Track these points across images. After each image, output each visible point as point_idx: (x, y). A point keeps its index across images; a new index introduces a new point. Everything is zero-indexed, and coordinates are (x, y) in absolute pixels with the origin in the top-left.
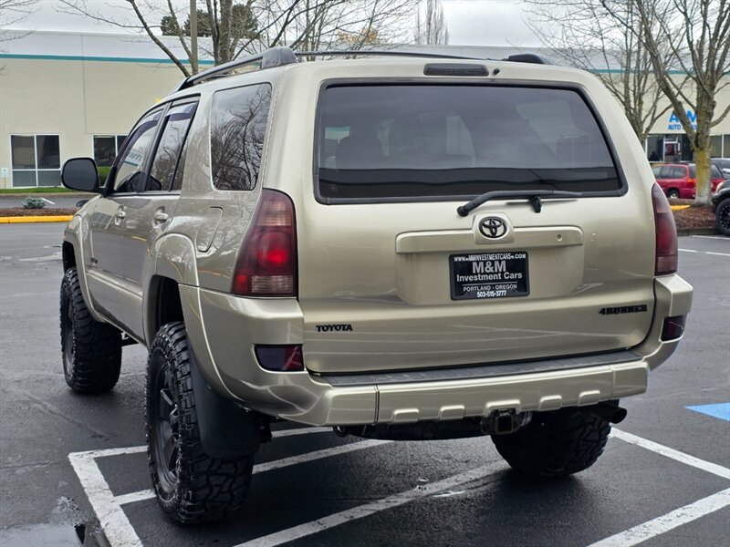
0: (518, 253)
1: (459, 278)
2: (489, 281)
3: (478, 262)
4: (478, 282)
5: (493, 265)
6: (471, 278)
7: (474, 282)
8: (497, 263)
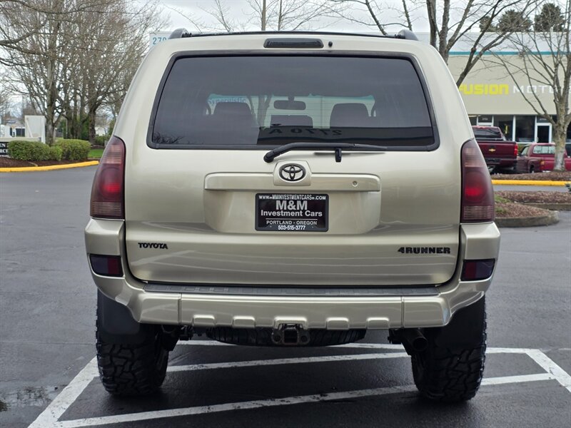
0: (319, 195)
1: (263, 213)
2: (291, 217)
3: (281, 201)
4: (281, 217)
5: (295, 204)
6: (274, 213)
7: (276, 217)
8: (299, 203)
